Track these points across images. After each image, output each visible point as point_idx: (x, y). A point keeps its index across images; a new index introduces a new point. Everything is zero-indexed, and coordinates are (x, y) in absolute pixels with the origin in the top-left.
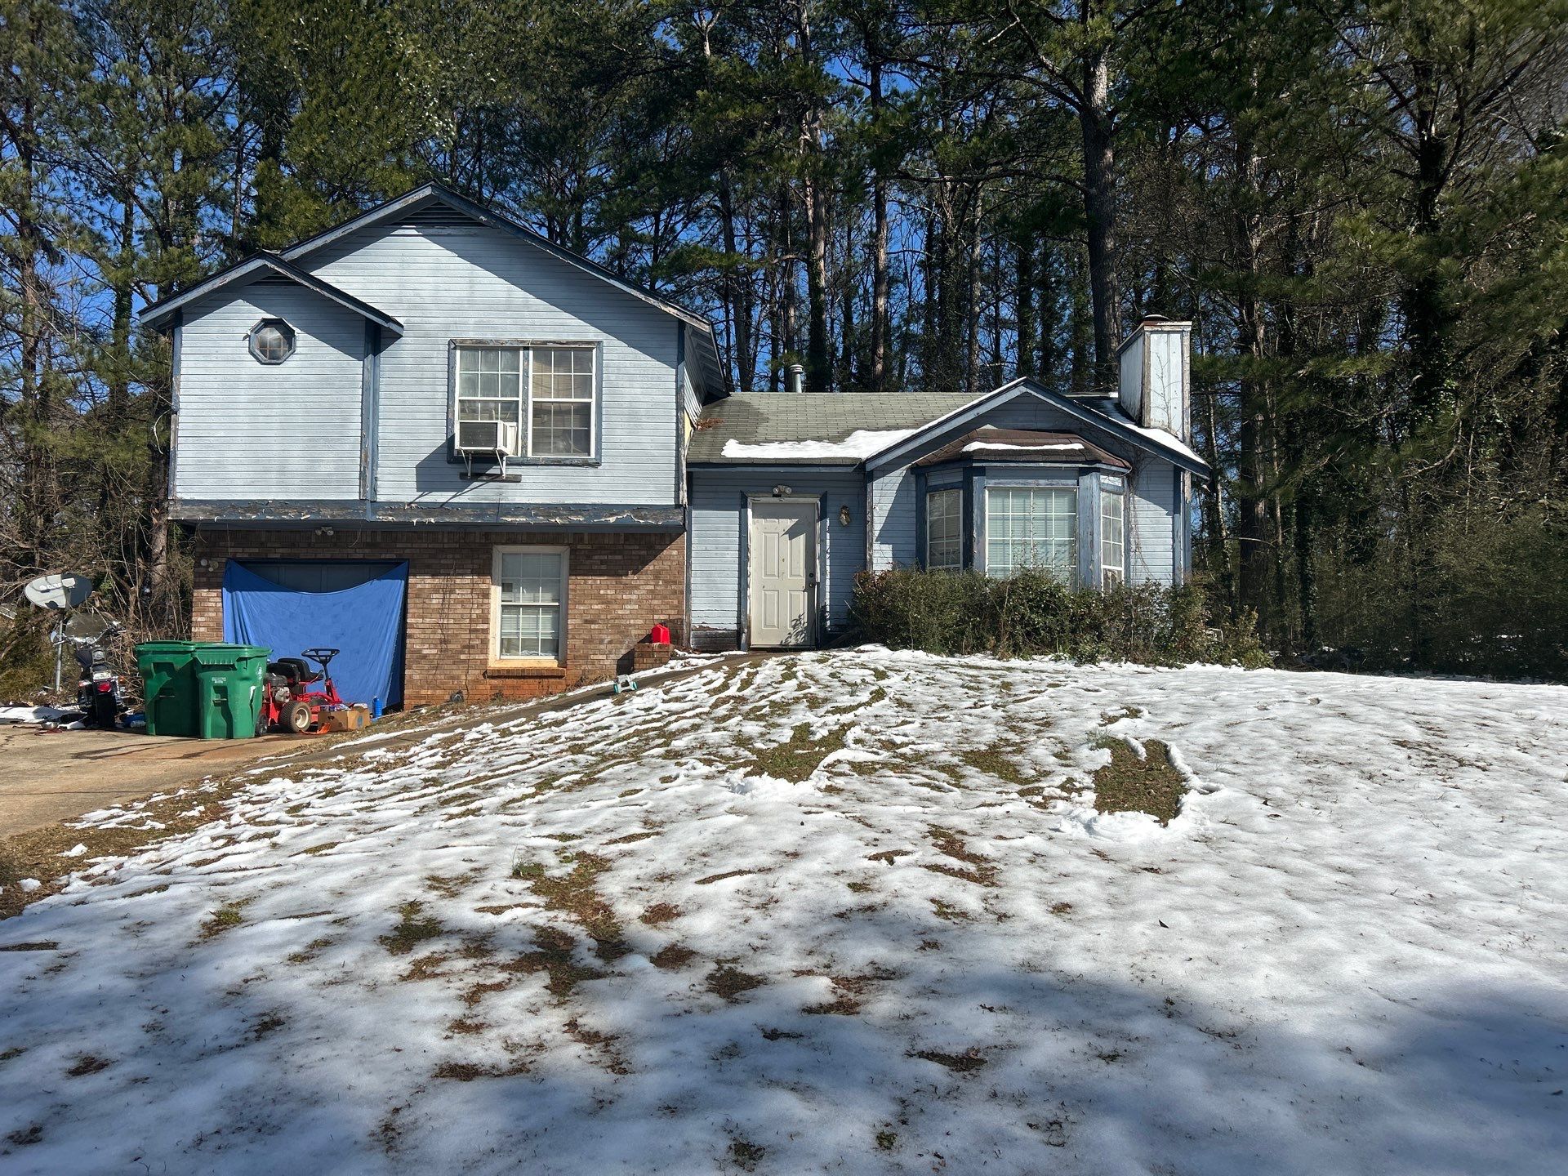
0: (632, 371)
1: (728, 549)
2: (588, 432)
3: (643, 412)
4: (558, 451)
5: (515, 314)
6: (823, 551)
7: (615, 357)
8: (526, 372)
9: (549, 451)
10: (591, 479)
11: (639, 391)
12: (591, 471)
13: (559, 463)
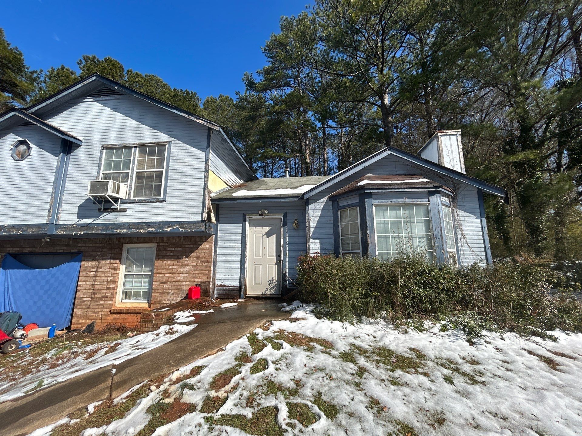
0: (184, 154)
1: (236, 243)
2: (161, 185)
3: (188, 174)
4: (146, 195)
5: (132, 132)
6: (285, 243)
7: (177, 148)
8: (134, 158)
9: (142, 196)
10: (160, 209)
11: (187, 164)
12: (160, 205)
13: (145, 201)
